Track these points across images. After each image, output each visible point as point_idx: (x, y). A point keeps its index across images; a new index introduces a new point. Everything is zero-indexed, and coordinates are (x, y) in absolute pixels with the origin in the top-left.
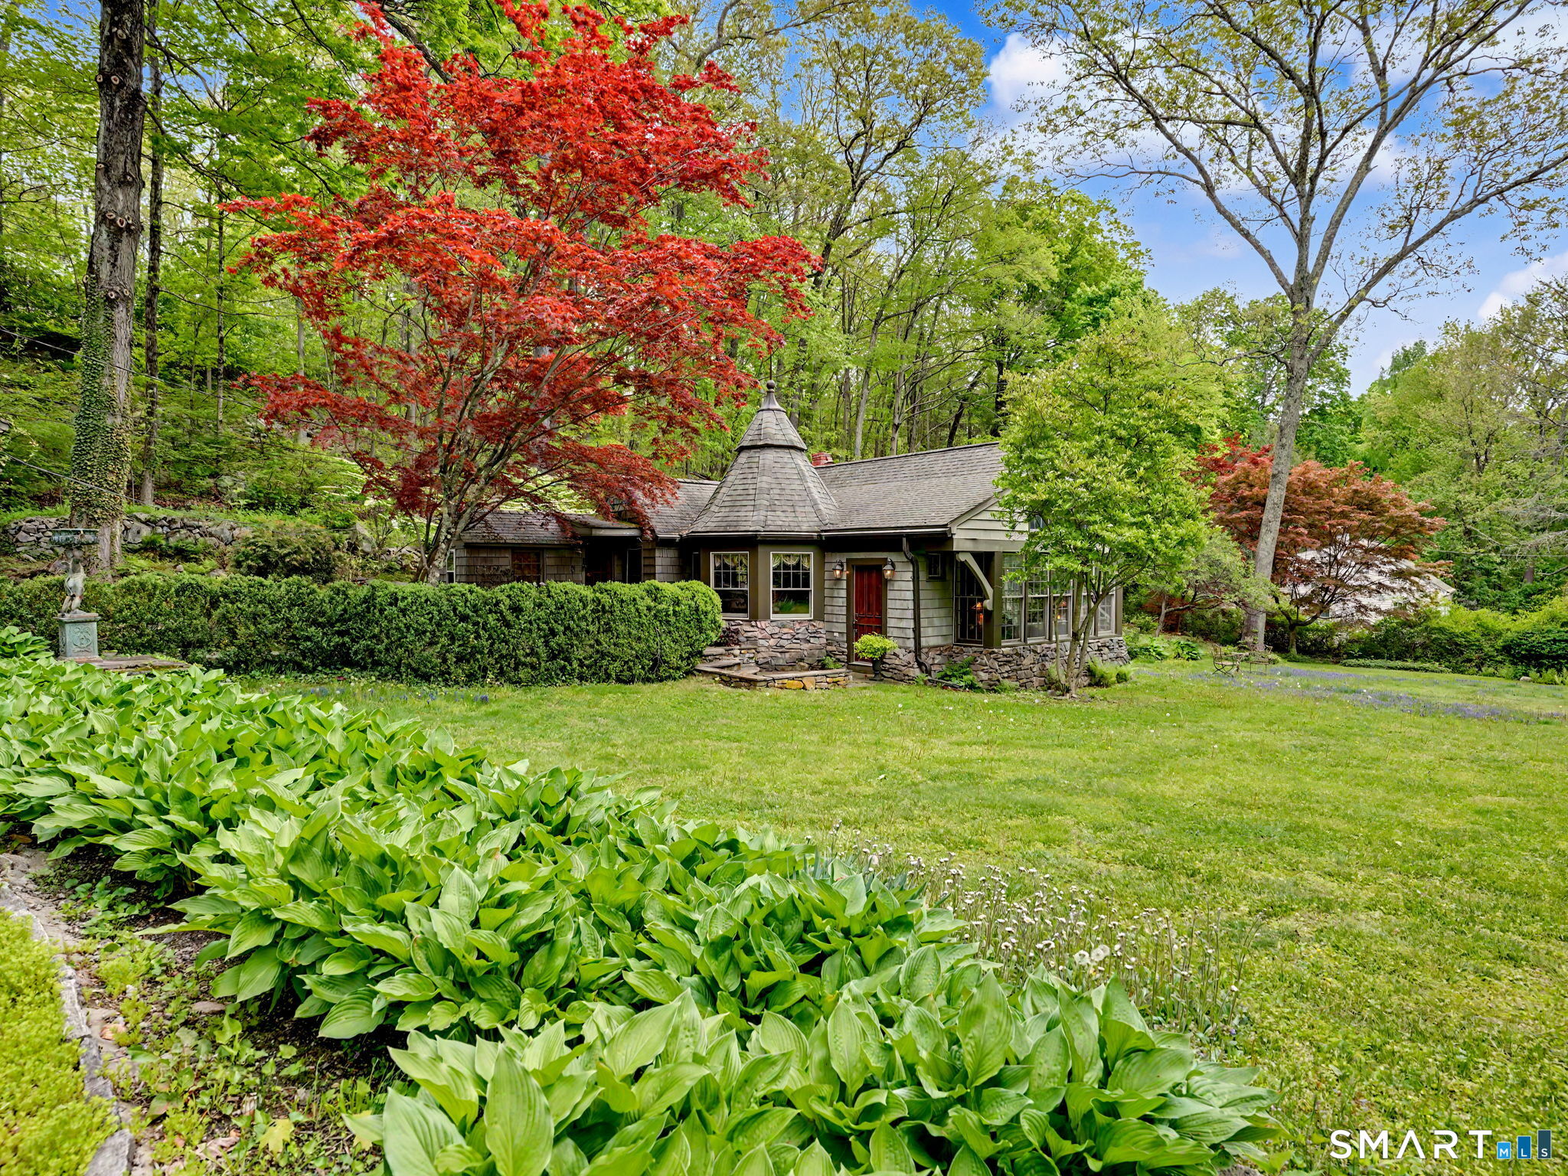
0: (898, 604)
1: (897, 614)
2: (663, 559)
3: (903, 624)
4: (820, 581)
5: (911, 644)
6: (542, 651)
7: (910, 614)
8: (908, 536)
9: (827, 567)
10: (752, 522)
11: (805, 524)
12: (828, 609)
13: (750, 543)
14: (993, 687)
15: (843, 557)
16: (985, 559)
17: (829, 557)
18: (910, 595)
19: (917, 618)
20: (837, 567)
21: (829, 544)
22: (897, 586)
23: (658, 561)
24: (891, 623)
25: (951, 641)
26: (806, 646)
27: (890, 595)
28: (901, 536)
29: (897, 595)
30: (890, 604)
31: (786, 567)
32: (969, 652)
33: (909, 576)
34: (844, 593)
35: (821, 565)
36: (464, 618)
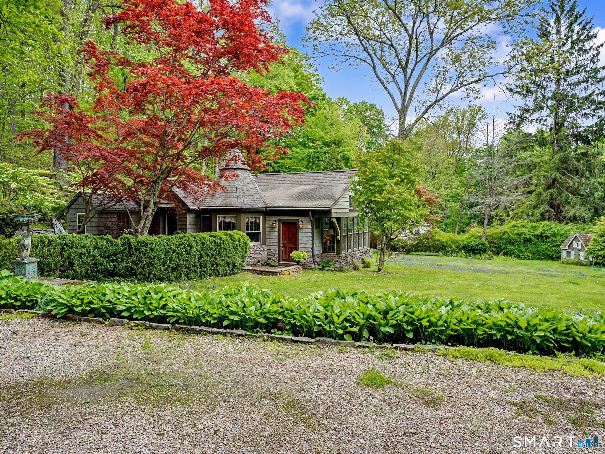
0: (305, 238)
1: (304, 242)
3: (307, 246)
4: (264, 228)
5: (311, 254)
6: (198, 264)
7: (310, 242)
8: (312, 211)
9: (267, 222)
10: (237, 203)
11: (260, 205)
12: (268, 240)
13: (238, 212)
15: (277, 218)
17: (268, 218)
18: (310, 235)
19: (313, 244)
20: (273, 222)
21: (268, 213)
22: (304, 231)
23: (188, 219)
24: (301, 246)
25: (321, 252)
26: (260, 256)
27: (300, 234)
28: (309, 211)
29: (304, 234)
30: (300, 238)
31: (251, 222)
33: (310, 227)
34: (276, 233)
35: (265, 220)
36: (174, 251)
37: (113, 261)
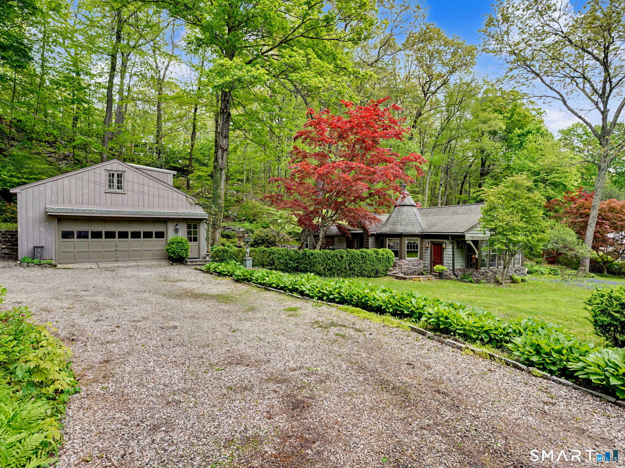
0: (447, 256)
1: (447, 259)
2: (371, 240)
3: (449, 262)
4: (421, 248)
5: (451, 268)
6: (348, 268)
7: (451, 259)
8: (451, 235)
9: (424, 243)
10: (400, 229)
11: (417, 230)
12: (424, 256)
13: (400, 236)
14: (478, 282)
15: (429, 240)
16: (476, 242)
17: (424, 240)
18: (451, 253)
19: (453, 260)
20: (427, 243)
21: (424, 236)
22: (447, 250)
23: (370, 240)
24: (445, 261)
25: (464, 267)
26: (417, 268)
27: (445, 253)
28: (449, 235)
29: (447, 253)
30: (445, 256)
31: (411, 243)
32: (470, 271)
33: (451, 247)
34: (429, 252)
35: (422, 242)
36: (329, 259)
37: (297, 263)
